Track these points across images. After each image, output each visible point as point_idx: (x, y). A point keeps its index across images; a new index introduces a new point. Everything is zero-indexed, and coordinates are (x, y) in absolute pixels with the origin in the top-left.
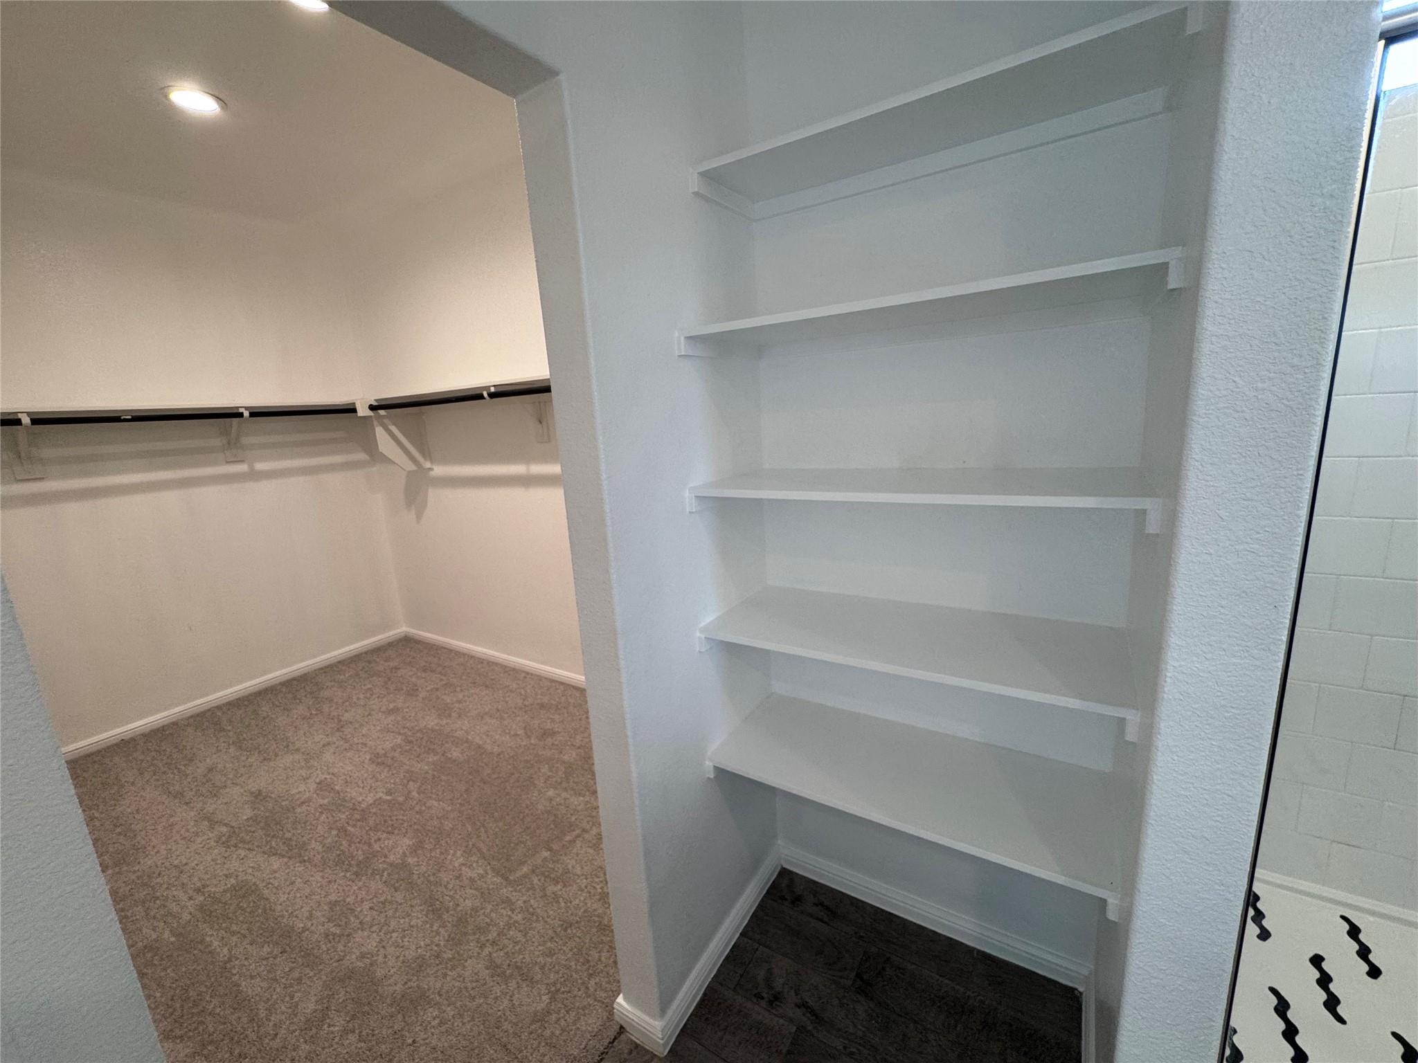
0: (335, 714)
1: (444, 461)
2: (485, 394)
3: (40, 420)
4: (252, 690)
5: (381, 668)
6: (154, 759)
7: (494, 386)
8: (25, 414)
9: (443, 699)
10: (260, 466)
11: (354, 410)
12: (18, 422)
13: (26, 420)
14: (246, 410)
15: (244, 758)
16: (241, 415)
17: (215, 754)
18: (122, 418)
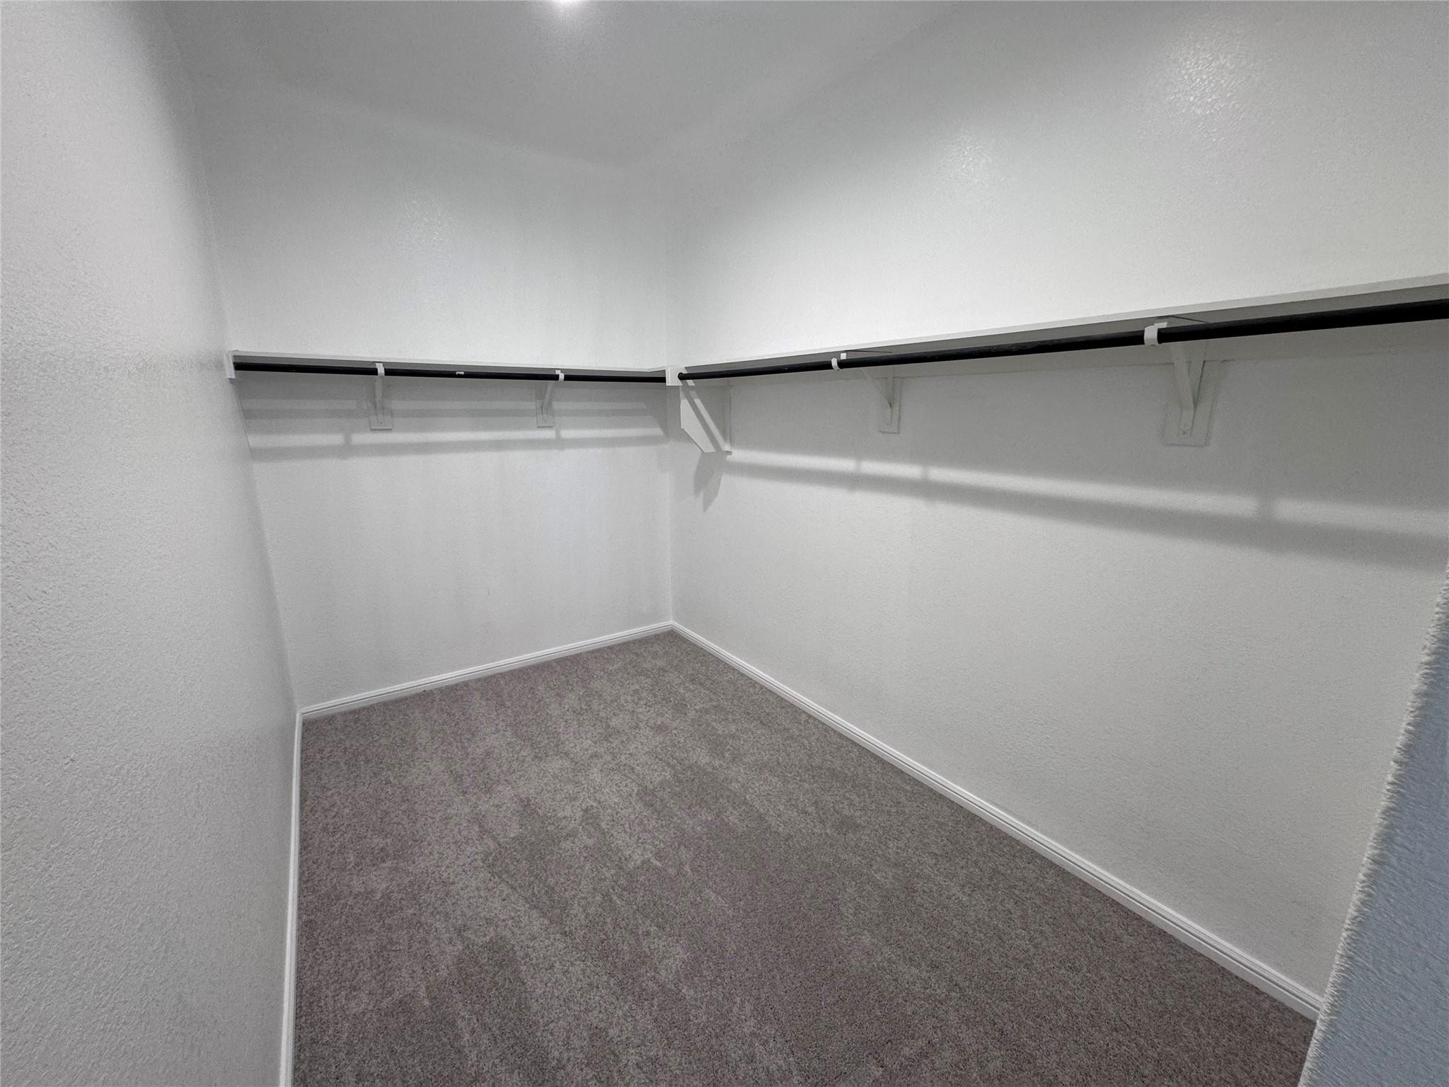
0: (604, 715)
1: (748, 444)
2: (834, 363)
3: (392, 371)
4: (533, 662)
5: (648, 666)
6: (445, 723)
7: (846, 351)
8: (381, 364)
9: (714, 728)
10: (567, 434)
11: (663, 380)
12: (374, 372)
13: (381, 370)
14: (562, 372)
15: (518, 748)
16: (556, 378)
17: (494, 734)
18: (457, 373)
